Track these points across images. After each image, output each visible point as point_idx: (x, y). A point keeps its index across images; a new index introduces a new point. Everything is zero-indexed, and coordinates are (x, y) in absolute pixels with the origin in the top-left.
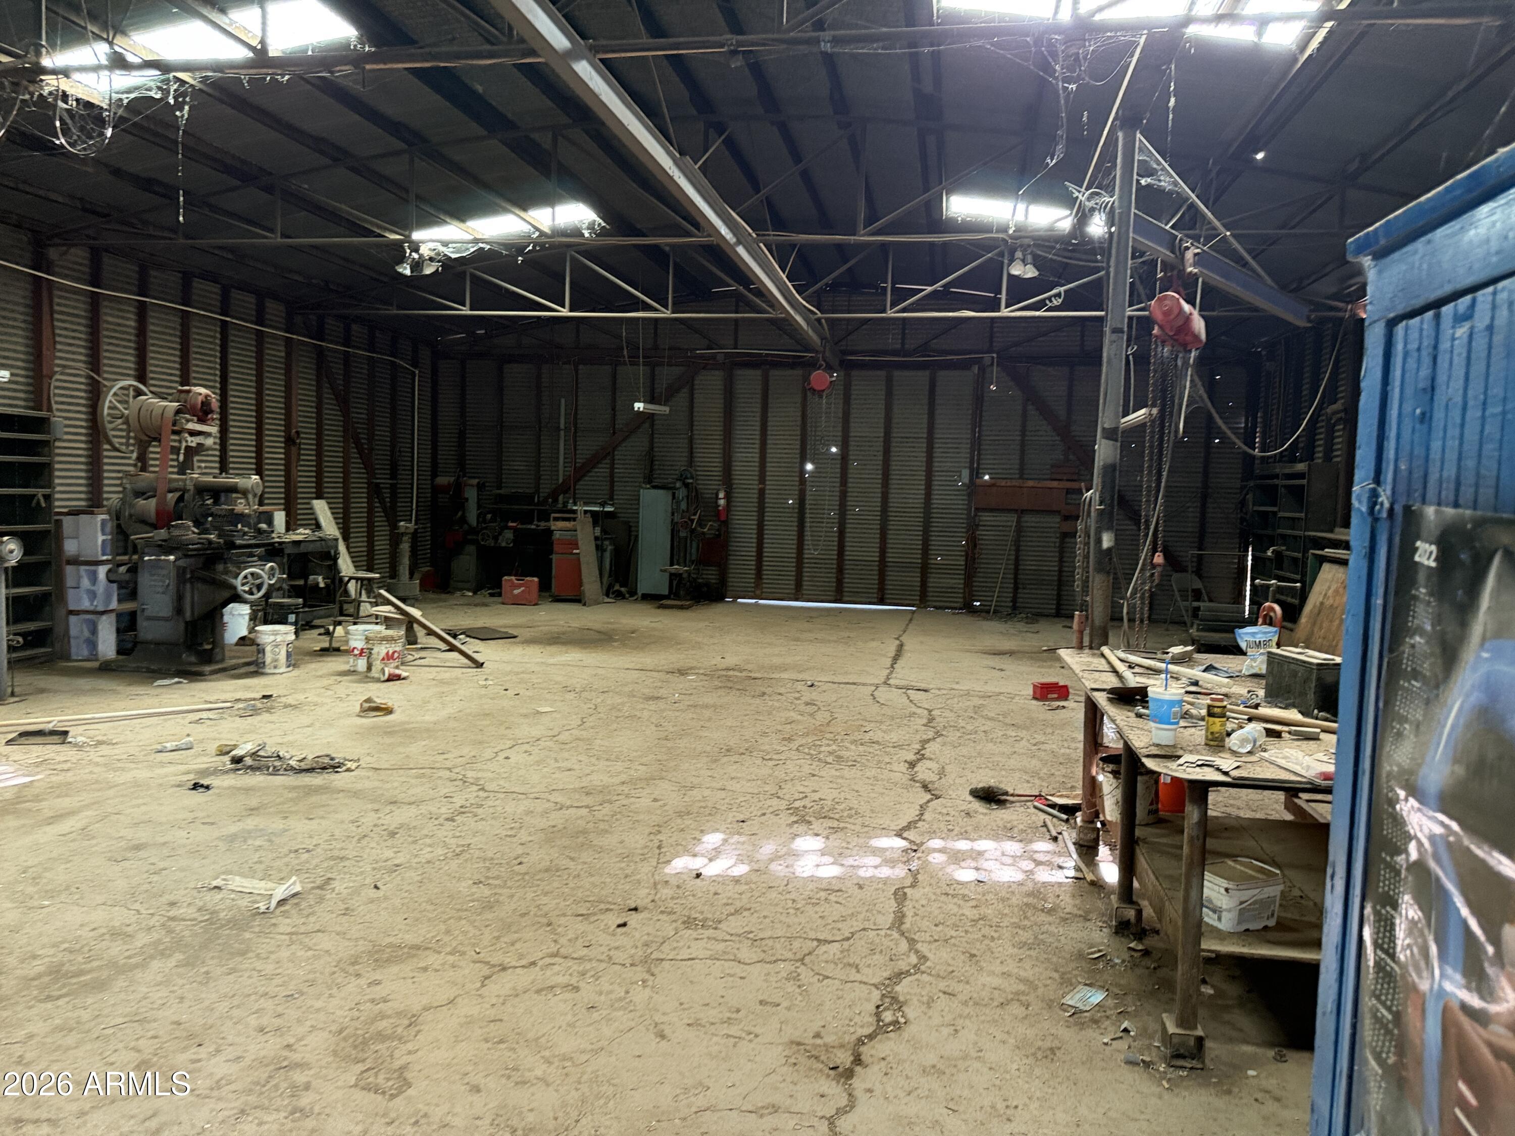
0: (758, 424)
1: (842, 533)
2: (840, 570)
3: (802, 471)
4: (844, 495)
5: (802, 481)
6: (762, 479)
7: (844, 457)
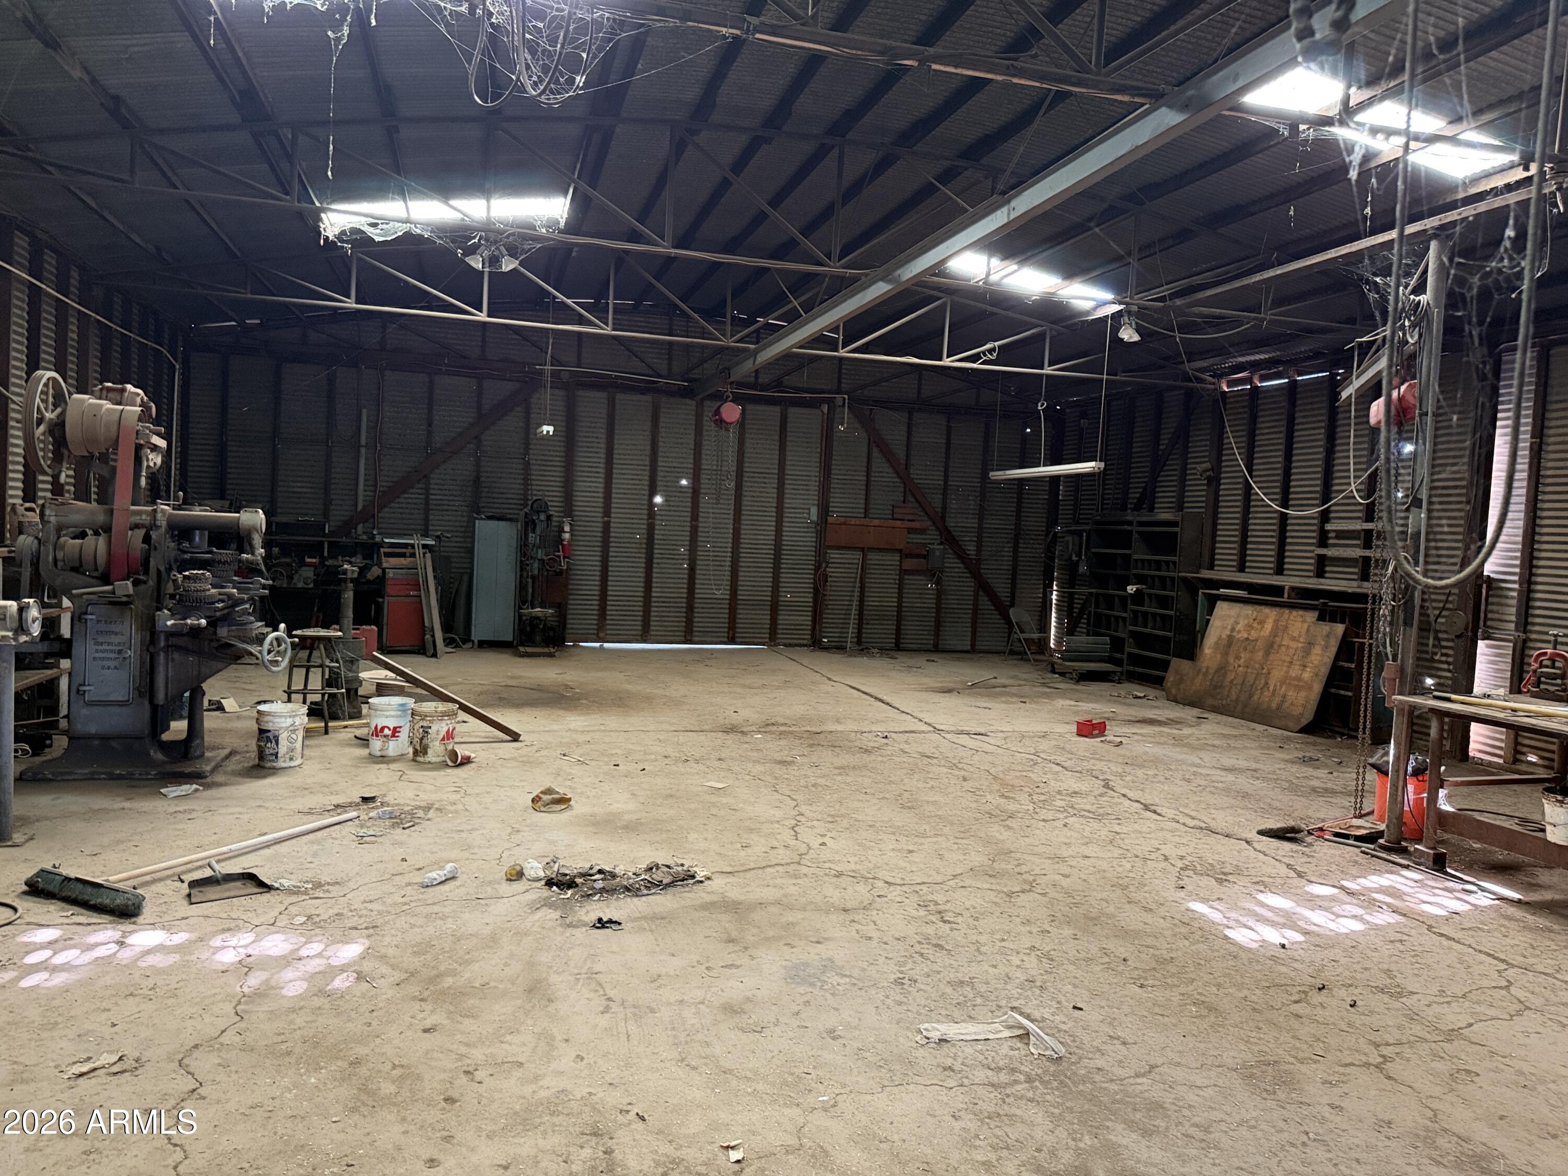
0: (603, 451)
1: (692, 569)
2: (690, 608)
3: (651, 505)
4: (694, 531)
5: (651, 514)
6: (607, 512)
7: (695, 491)
